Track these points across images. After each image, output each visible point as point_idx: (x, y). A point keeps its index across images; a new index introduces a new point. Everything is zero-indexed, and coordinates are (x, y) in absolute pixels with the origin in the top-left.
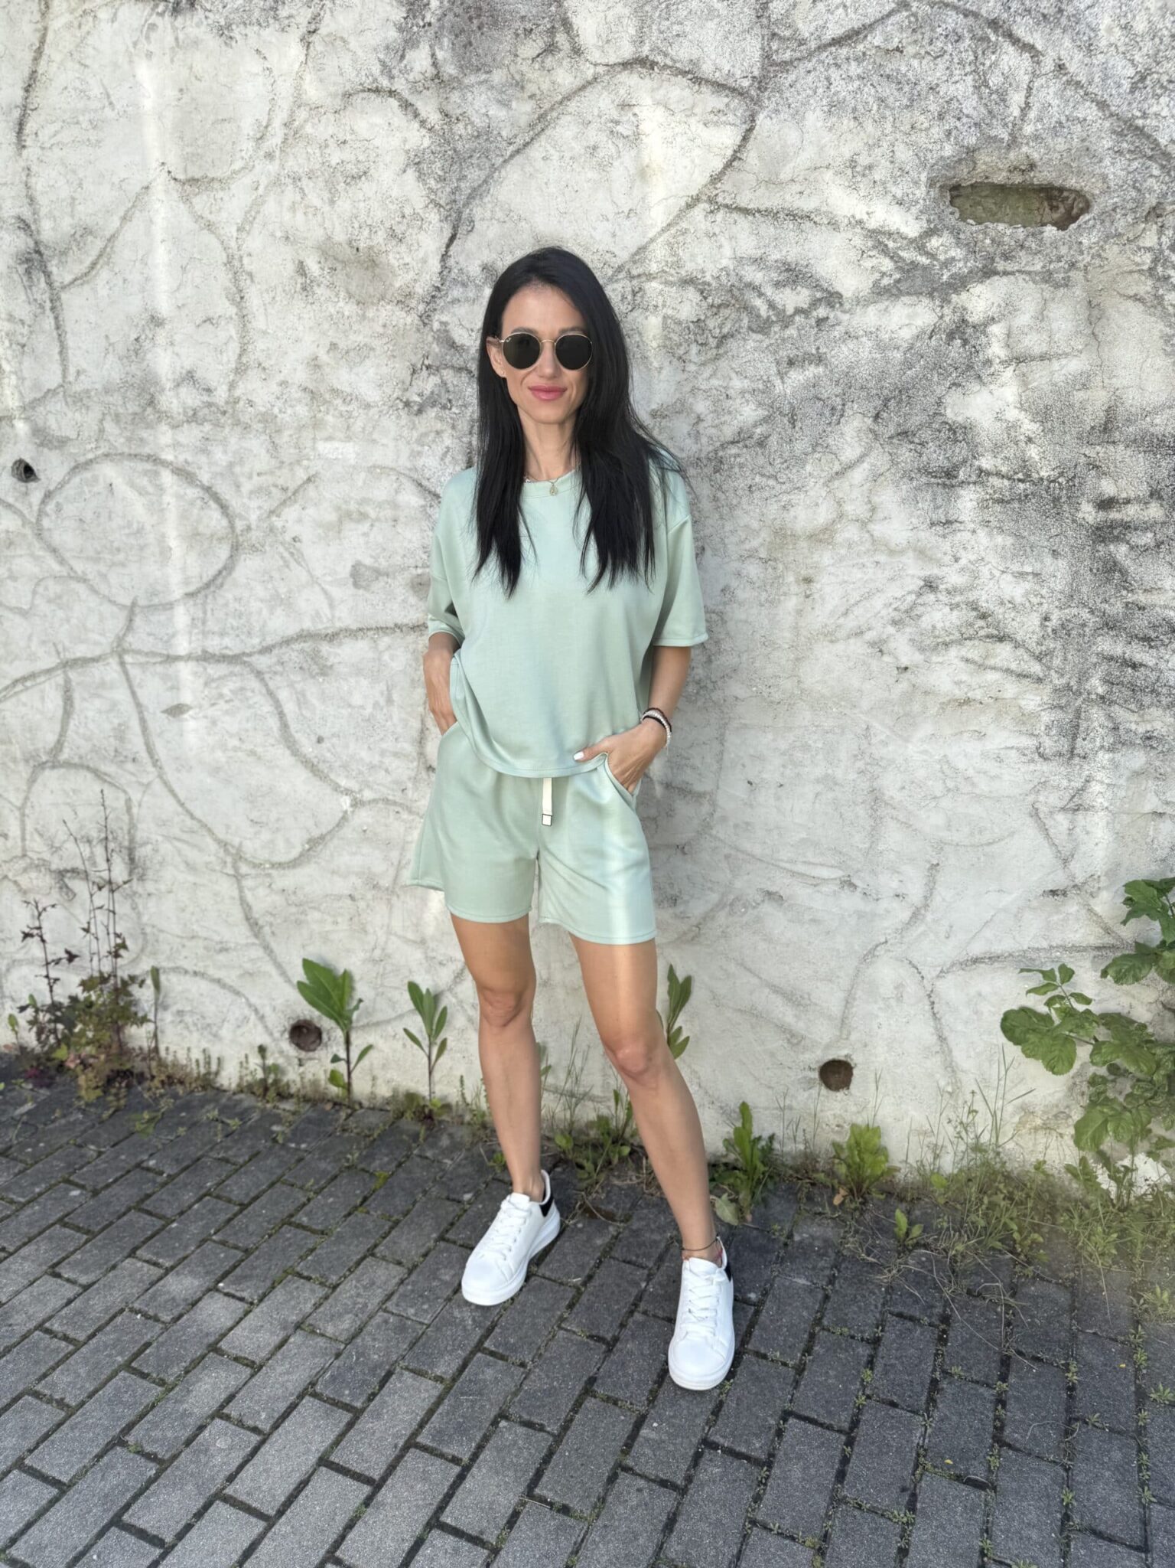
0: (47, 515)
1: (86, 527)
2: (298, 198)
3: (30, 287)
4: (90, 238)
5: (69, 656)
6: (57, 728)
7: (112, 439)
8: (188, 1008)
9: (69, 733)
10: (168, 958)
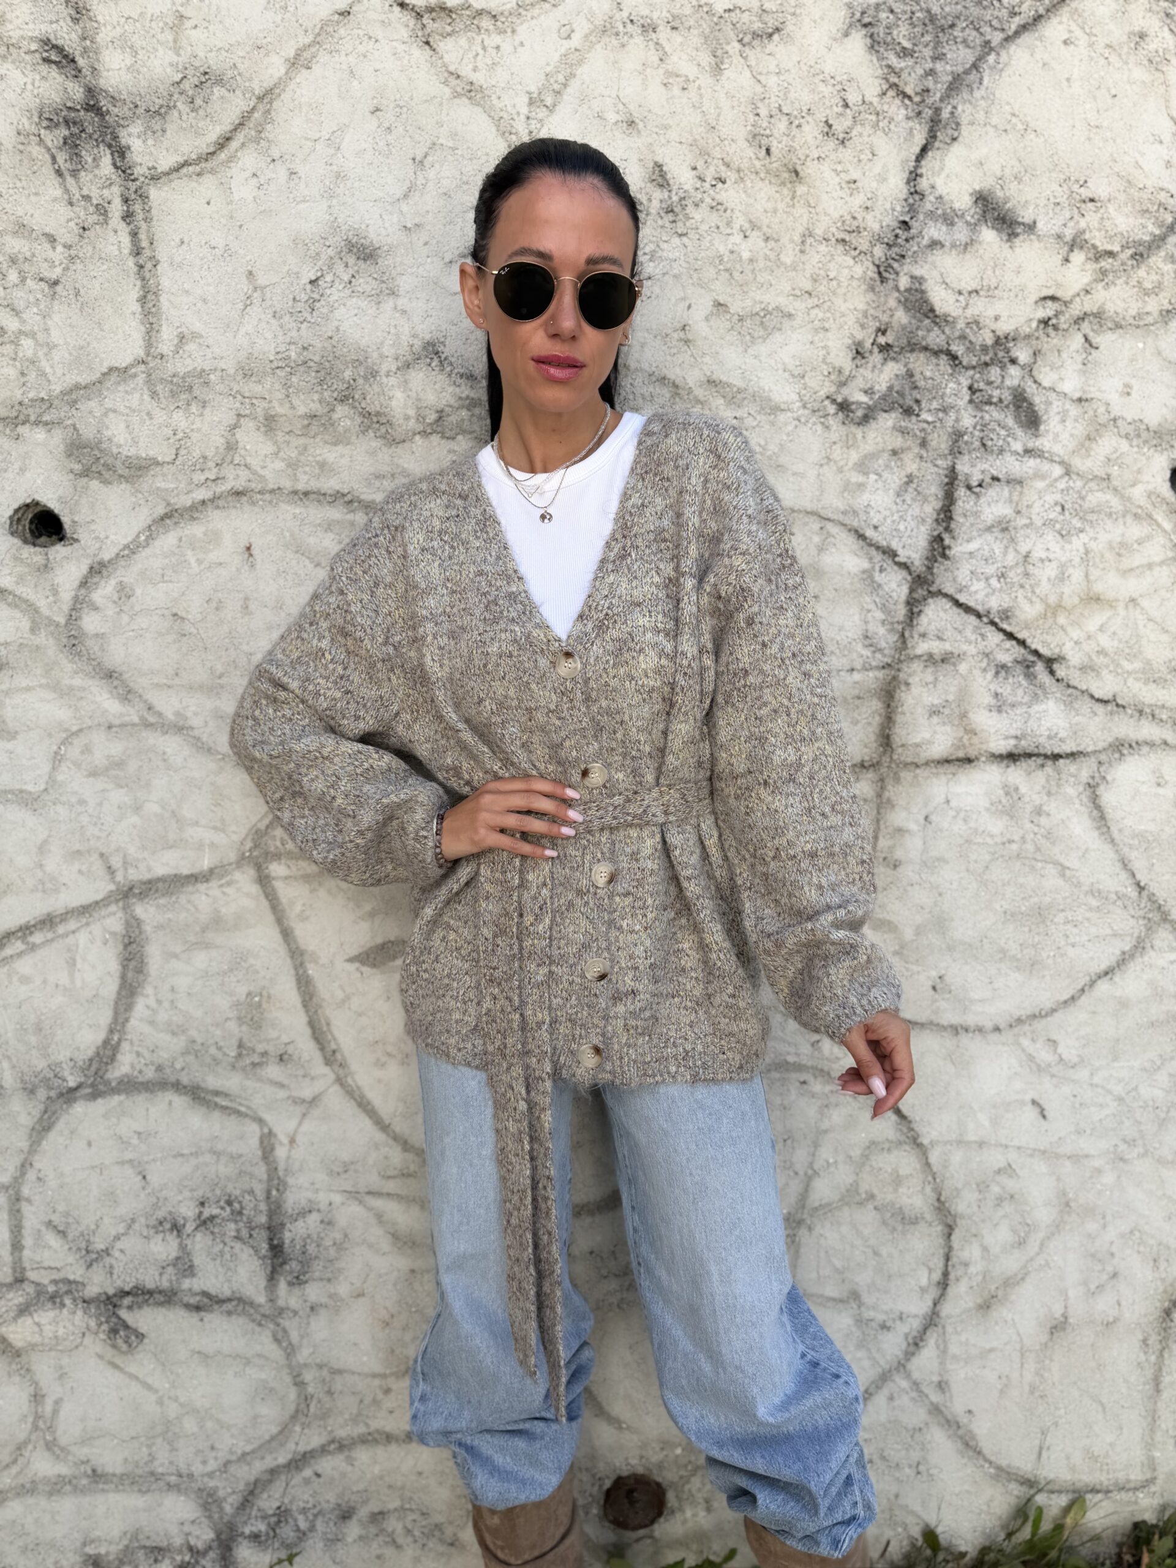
0: (97, 609)
1: (188, 628)
2: (656, 59)
3: (74, 173)
4: (218, 91)
5: (134, 875)
6: (105, 1017)
7: (254, 463)
8: (391, 1506)
9: (133, 1022)
10: (355, 1420)
